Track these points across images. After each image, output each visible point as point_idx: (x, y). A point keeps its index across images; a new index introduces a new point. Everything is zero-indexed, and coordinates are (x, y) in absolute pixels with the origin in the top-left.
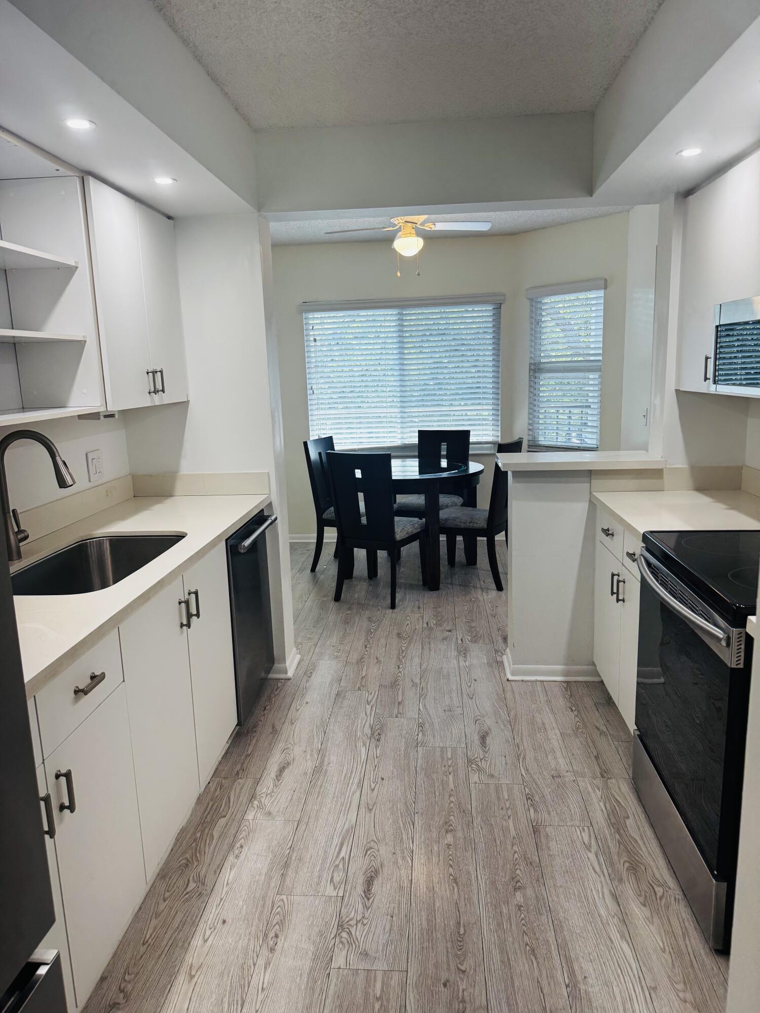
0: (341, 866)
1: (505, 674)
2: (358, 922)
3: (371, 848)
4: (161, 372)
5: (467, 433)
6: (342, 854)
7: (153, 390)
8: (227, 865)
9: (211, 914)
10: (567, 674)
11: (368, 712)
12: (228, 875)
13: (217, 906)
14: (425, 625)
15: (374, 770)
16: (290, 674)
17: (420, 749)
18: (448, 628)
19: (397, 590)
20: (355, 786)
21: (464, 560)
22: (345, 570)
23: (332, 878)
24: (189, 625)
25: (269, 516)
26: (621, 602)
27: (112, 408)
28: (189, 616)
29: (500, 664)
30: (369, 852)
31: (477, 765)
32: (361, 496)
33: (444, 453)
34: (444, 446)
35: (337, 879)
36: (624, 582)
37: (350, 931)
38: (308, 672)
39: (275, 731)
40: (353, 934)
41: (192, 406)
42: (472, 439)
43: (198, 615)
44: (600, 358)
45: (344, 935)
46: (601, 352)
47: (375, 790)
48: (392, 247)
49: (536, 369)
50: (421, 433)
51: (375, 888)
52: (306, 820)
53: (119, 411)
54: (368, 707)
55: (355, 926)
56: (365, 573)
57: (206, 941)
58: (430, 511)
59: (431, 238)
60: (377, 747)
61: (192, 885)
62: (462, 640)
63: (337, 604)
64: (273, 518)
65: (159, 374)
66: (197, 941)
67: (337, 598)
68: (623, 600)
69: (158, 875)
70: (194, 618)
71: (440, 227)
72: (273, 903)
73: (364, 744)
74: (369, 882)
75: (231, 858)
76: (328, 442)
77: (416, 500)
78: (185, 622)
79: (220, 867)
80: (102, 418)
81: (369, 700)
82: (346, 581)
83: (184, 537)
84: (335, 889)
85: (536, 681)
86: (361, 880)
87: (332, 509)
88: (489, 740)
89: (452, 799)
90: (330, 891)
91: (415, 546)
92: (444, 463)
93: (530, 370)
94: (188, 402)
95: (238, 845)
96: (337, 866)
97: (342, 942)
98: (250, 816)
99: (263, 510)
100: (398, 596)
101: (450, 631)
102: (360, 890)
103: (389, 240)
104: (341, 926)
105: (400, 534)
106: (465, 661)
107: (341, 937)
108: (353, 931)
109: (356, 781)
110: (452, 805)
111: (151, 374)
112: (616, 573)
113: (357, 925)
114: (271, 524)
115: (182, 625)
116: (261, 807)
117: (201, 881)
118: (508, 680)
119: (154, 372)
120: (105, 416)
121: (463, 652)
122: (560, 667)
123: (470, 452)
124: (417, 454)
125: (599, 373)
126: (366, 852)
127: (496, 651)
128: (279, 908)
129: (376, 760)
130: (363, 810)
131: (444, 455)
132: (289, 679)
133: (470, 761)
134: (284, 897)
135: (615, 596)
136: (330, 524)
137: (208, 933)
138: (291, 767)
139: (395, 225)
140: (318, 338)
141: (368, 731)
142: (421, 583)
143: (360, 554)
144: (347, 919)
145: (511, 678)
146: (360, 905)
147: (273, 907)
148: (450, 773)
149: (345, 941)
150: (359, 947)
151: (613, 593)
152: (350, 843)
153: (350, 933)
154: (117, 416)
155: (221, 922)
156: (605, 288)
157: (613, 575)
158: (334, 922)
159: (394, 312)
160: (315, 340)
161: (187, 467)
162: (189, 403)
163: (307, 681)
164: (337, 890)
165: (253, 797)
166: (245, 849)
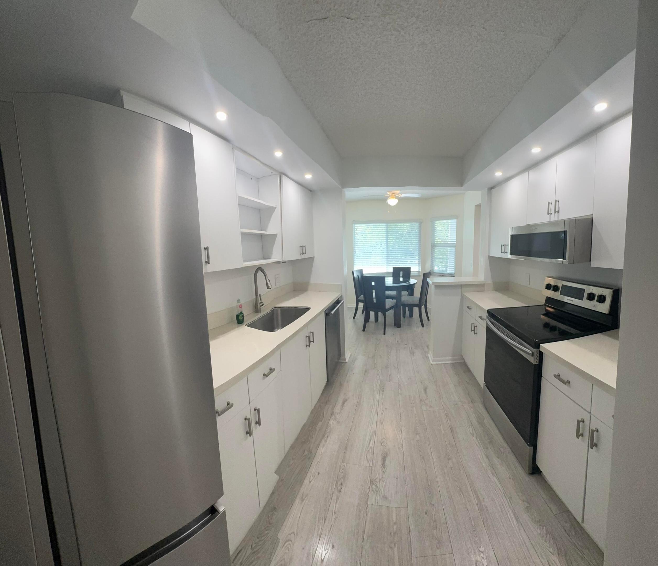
0: (370, 451)
1: (430, 362)
2: (380, 480)
3: (383, 442)
4: (305, 246)
5: (409, 269)
6: (371, 445)
7: (301, 253)
8: (321, 445)
9: (313, 470)
10: (452, 360)
11: (378, 379)
12: (321, 450)
13: (316, 465)
14: (397, 342)
15: (382, 405)
16: (347, 361)
17: (400, 396)
18: (406, 344)
19: (386, 327)
20: (375, 411)
21: (409, 316)
22: (367, 320)
23: (367, 457)
24: (309, 346)
25: (341, 301)
26: (475, 334)
27: (285, 259)
28: (310, 342)
29: (427, 358)
30: (383, 444)
31: (425, 402)
32: (374, 291)
33: (401, 275)
34: (401, 273)
35: (369, 457)
36: (477, 327)
37: (376, 485)
38: (354, 361)
39: (341, 385)
40: (378, 486)
41: (315, 259)
42: (412, 270)
43: (313, 342)
44: (455, 243)
45: (374, 486)
46: (455, 240)
47: (383, 414)
48: (386, 202)
49: (434, 246)
50: (394, 268)
51: (387, 462)
52: (354, 427)
53: (288, 261)
54: (378, 377)
55: (379, 482)
56: (374, 320)
57: (310, 482)
58: (398, 298)
59: (400, 199)
60: (383, 394)
61: (306, 453)
62: (411, 348)
63: (364, 332)
64: (342, 301)
65: (304, 247)
66: (306, 481)
67: (364, 330)
68: (476, 333)
69: (291, 447)
70: (312, 343)
71: (404, 195)
72: (340, 466)
73: (377, 393)
74: (384, 459)
75: (323, 441)
76: (361, 271)
77: (394, 293)
78: (308, 345)
79: (319, 445)
80: (281, 263)
81: (378, 373)
82: (367, 323)
83: (310, 309)
84: (368, 462)
85: (442, 364)
86: (380, 458)
87: (363, 295)
88: (428, 390)
89: (417, 418)
90: (366, 463)
91: (392, 311)
92: (401, 279)
93: (431, 246)
94: (314, 257)
95: (326, 436)
96: (369, 451)
97: (372, 490)
98: (331, 422)
99: (339, 298)
100: (386, 329)
101: (406, 345)
102: (380, 463)
103: (385, 200)
104: (372, 482)
105: (387, 306)
106: (414, 357)
107: (373, 488)
108: (378, 484)
109: (375, 409)
110: (417, 421)
111: (301, 247)
112: (473, 323)
113: (379, 481)
114: (342, 304)
115: (307, 346)
116: (335, 419)
117: (310, 451)
118: (431, 364)
119: (302, 247)
120: (282, 262)
121: (412, 353)
122: (450, 358)
123: (411, 275)
124: (392, 275)
125: (455, 248)
126: (382, 444)
127: (425, 352)
128: (343, 470)
129: (383, 400)
130: (378, 423)
131: (401, 276)
132: (346, 363)
133: (421, 401)
134: (345, 464)
135: (473, 331)
136: (361, 301)
137: (312, 478)
138: (347, 401)
139: (388, 195)
140: (358, 233)
141: (378, 387)
142: (394, 324)
143: (372, 314)
144: (375, 478)
145: (432, 363)
146: (381, 471)
147: (340, 468)
148: (414, 407)
149: (375, 490)
150: (381, 493)
151: (472, 331)
152: (374, 440)
153: (376, 486)
154: (287, 262)
155: (317, 473)
156: (457, 219)
157: (472, 324)
158: (369, 480)
159: (384, 225)
160: (357, 234)
161: (313, 281)
162: (314, 259)
163: (353, 365)
164: (369, 463)
165: (332, 414)
166: (329, 437)
